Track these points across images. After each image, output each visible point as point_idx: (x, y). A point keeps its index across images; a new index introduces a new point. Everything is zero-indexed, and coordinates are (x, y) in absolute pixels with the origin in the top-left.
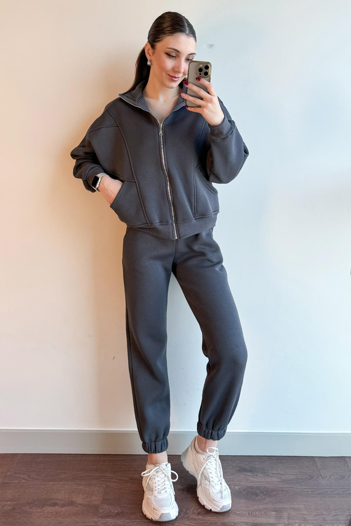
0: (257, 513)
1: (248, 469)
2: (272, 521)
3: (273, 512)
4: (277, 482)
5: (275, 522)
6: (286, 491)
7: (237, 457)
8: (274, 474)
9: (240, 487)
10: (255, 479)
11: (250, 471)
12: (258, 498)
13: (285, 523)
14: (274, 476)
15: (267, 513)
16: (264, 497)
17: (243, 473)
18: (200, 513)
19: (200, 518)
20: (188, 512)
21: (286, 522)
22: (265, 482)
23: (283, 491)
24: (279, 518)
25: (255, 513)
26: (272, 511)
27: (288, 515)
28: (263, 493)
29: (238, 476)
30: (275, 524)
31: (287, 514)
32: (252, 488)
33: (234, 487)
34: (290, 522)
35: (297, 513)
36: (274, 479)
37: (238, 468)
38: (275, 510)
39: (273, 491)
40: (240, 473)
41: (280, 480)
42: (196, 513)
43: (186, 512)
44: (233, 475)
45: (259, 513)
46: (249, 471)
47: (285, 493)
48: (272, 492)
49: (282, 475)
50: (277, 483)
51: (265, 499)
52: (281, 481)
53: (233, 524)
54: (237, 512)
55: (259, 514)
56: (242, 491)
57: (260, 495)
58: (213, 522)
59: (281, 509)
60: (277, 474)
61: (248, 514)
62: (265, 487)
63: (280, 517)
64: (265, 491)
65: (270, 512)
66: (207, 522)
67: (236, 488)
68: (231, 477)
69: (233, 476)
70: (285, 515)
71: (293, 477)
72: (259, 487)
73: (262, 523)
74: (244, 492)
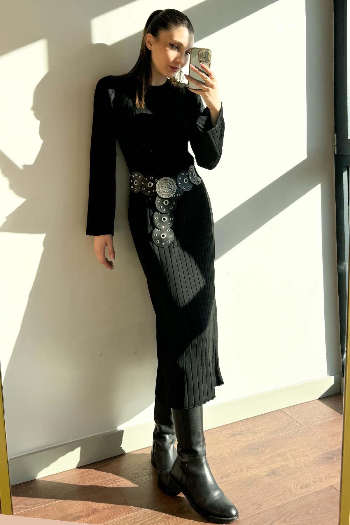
1: (237, 433)
2: (283, 464)
3: (279, 457)
5: (285, 464)
8: (259, 430)
9: (240, 448)
10: (248, 439)
11: (240, 434)
12: (259, 451)
13: (293, 462)
14: (260, 432)
15: (275, 459)
22: (256, 438)
23: (274, 440)
24: (287, 460)
25: (266, 463)
27: (291, 456)
28: (261, 446)
32: (250, 445)
35: (297, 452)
36: (263, 434)
37: (228, 435)
39: (268, 442)
41: (267, 433)
47: (277, 440)
48: (267, 444)
49: (266, 429)
50: (266, 436)
51: (265, 450)
52: (269, 434)
53: (254, 476)
54: (252, 467)
55: (269, 462)
56: (243, 450)
58: (238, 479)
59: (283, 453)
60: (262, 430)
61: (261, 465)
62: (260, 442)
65: (277, 458)
66: (234, 481)
67: (237, 449)
70: (289, 456)
71: (275, 428)
72: (255, 443)
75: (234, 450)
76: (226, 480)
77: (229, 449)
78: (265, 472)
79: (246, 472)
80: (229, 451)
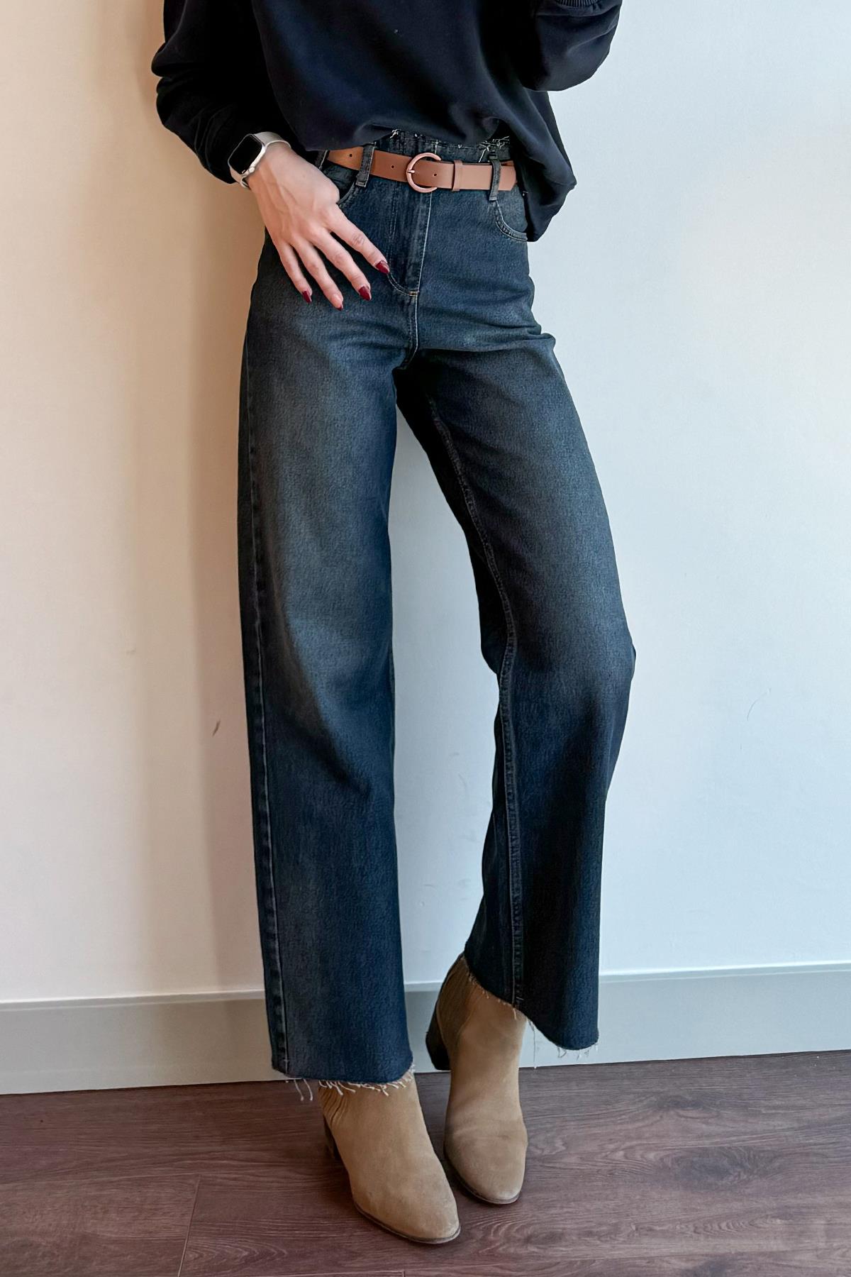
0: (723, 1225)
1: (690, 1098)
2: (776, 1245)
3: (778, 1221)
4: (788, 1129)
5: (782, 1248)
6: (816, 1154)
7: (649, 1066)
8: (775, 1108)
9: (662, 1154)
10: (713, 1129)
11: (695, 1105)
12: (724, 1182)
13: (817, 1250)
14: (776, 1114)
15: (757, 1222)
16: (745, 1177)
17: (672, 1113)
18: (533, 1239)
19: (534, 1252)
20: (491, 1237)
21: (822, 1245)
22: (745, 1134)
23: (807, 1154)
24: (800, 1236)
25: (716, 1227)
26: (773, 1217)
27: (827, 1226)
28: (742, 1166)
29: (658, 1121)
30: (783, 1252)
31: (823, 1222)
32: (704, 1152)
33: (642, 1156)
34: (835, 1245)
36: (779, 1124)
37: (653, 1098)
38: (783, 1213)
39: (775, 1157)
40: (661, 1114)
41: (796, 1125)
42: (519, 1240)
43: (484, 1239)
44: (638, 1120)
45: (731, 1224)
46: (692, 1106)
47: (814, 1159)
48: (771, 1161)
49: (803, 1108)
50: (787, 1133)
51: (748, 1181)
52: (800, 1128)
53: (644, 1263)
54: (658, 1228)
55: (729, 1228)
56: (669, 1164)
57: (731, 1172)
58: (577, 1259)
59: (804, 1210)
60: (787, 1108)
61: (695, 1232)
62: (748, 1149)
63: (802, 1232)
64: (749, 1158)
65: (768, 1221)
66: (559, 1263)
67: (651, 1156)
68: (630, 1127)
69: (640, 1124)
70: (819, 1224)
71: (839, 1114)
72: (730, 1148)
73: (742, 1254)
74: (677, 1167)
75: (639, 1157)
76: (536, 1250)
77: (623, 1147)
78: (688, 1261)
79: (624, 1242)
80: (621, 1153)
